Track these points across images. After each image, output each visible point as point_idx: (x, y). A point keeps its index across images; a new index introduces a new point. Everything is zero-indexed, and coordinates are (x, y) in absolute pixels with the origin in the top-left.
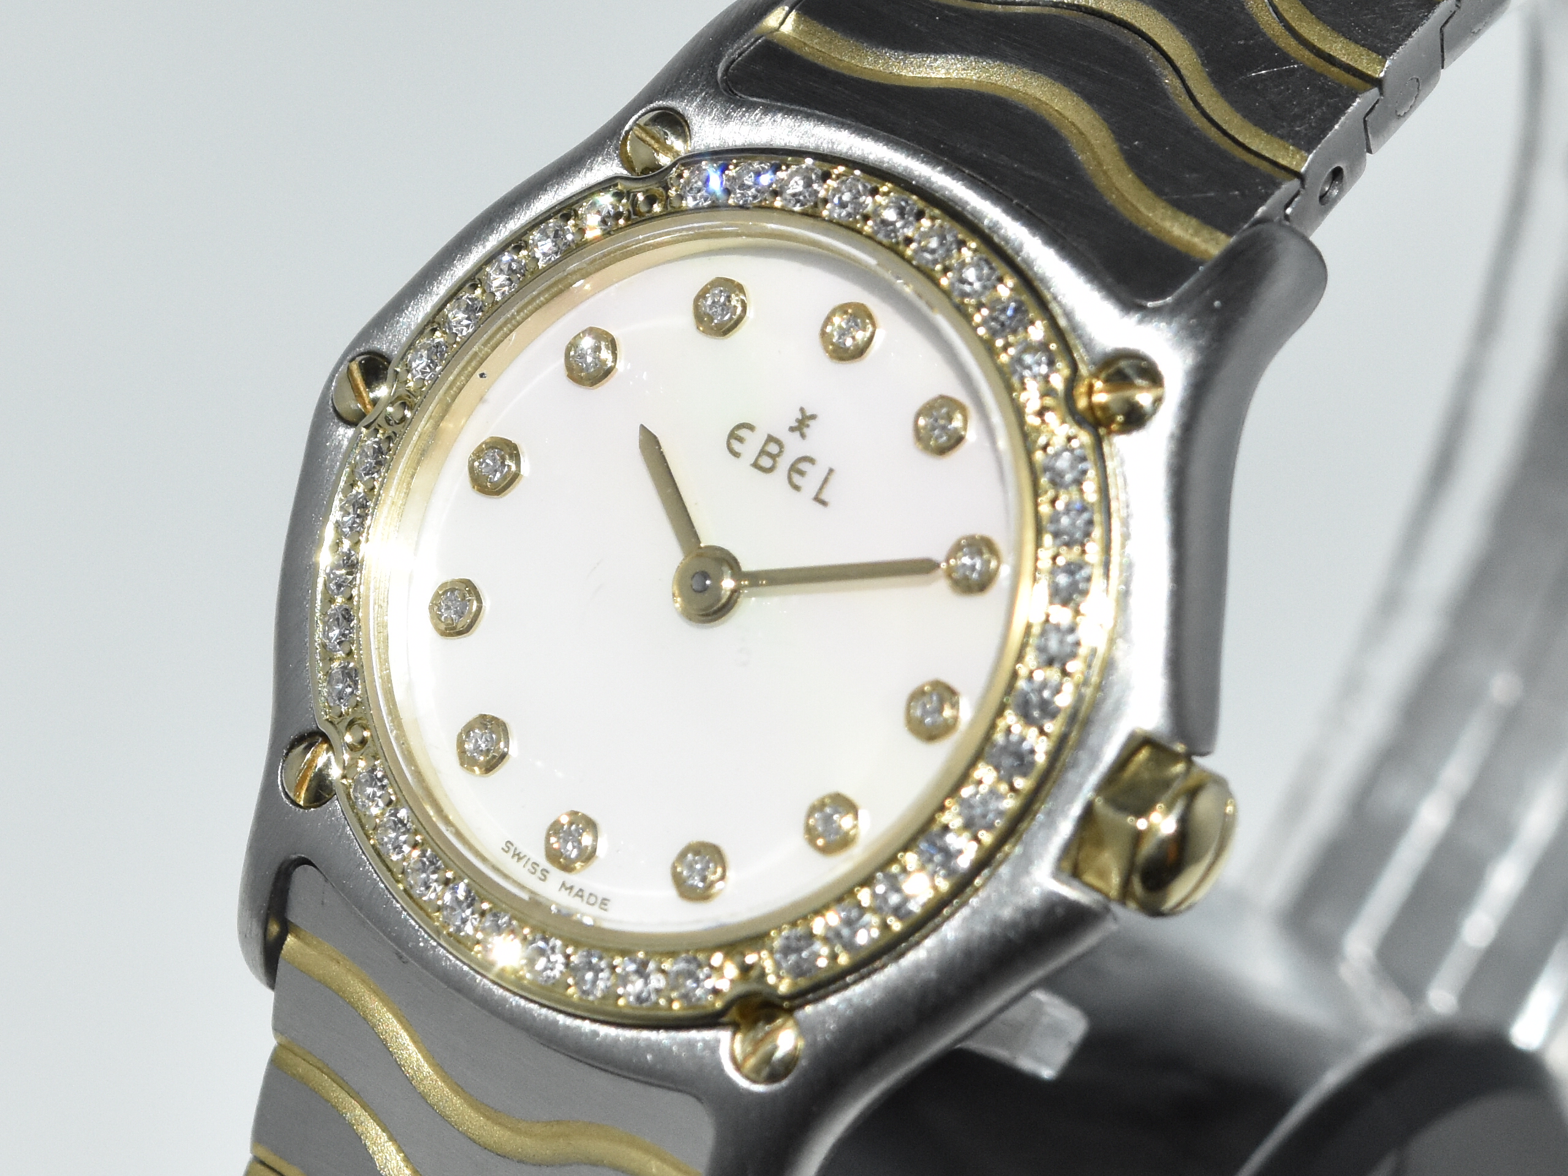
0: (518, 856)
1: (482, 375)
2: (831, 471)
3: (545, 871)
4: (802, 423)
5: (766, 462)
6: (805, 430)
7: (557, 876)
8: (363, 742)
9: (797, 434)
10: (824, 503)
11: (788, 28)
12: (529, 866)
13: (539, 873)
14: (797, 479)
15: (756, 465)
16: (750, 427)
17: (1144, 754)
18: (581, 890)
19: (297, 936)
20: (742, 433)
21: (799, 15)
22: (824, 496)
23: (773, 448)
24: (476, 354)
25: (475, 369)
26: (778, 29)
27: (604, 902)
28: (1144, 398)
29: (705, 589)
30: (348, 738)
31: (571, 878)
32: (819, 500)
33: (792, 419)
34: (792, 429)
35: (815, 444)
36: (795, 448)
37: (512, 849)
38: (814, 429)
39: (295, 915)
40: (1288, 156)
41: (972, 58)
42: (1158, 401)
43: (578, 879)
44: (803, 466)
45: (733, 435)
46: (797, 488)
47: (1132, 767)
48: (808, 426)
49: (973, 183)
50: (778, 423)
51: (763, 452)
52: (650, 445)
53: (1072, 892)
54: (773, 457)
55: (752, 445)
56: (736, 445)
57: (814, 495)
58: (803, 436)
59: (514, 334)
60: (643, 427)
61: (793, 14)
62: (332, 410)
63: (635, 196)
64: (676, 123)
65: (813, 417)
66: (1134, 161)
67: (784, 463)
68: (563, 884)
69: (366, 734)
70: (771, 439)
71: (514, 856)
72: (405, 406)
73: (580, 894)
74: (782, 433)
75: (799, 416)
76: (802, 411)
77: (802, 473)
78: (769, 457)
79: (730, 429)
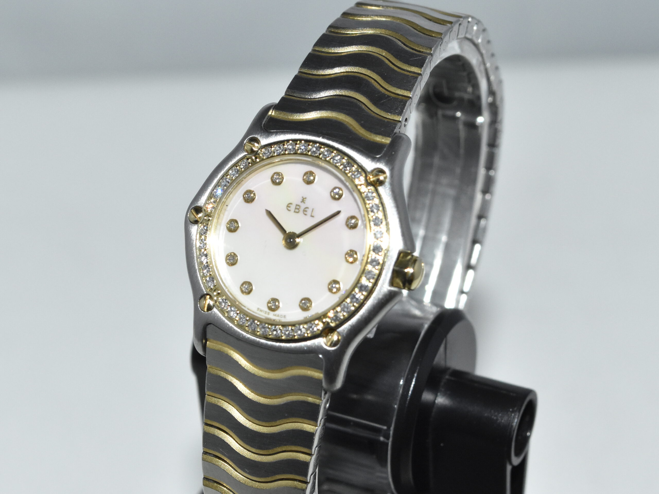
0: (261, 311)
2: (313, 209)
3: (269, 313)
4: (303, 200)
5: (297, 211)
7: (272, 313)
8: (219, 294)
9: (303, 203)
10: (313, 217)
11: (273, 114)
12: (264, 312)
13: (267, 314)
14: (305, 213)
15: (295, 212)
16: (291, 204)
17: (402, 255)
19: (210, 342)
20: (289, 205)
21: (275, 110)
22: (312, 215)
23: (298, 207)
24: (223, 202)
25: (225, 204)
26: (271, 114)
27: (285, 316)
28: (382, 177)
29: (291, 242)
30: (215, 293)
31: (275, 313)
33: (301, 200)
34: (301, 202)
35: (308, 204)
36: (303, 206)
38: (307, 201)
39: (207, 337)
40: (396, 118)
41: (318, 111)
42: (385, 178)
43: (277, 312)
44: (306, 209)
46: (306, 215)
47: (400, 259)
48: (305, 201)
49: (329, 139)
50: (298, 201)
51: (296, 208)
52: (269, 214)
53: (393, 289)
54: (299, 209)
55: (293, 208)
56: (289, 209)
57: (310, 215)
58: (304, 203)
59: (231, 195)
60: (266, 210)
62: (189, 221)
63: (252, 158)
64: (256, 140)
65: (306, 198)
66: (363, 126)
67: (301, 210)
68: (274, 315)
69: (219, 292)
70: (297, 205)
71: (260, 311)
72: (209, 217)
73: (278, 316)
74: (299, 203)
75: (302, 199)
76: (303, 197)
77: (306, 211)
78: (297, 209)
79: (287, 205)
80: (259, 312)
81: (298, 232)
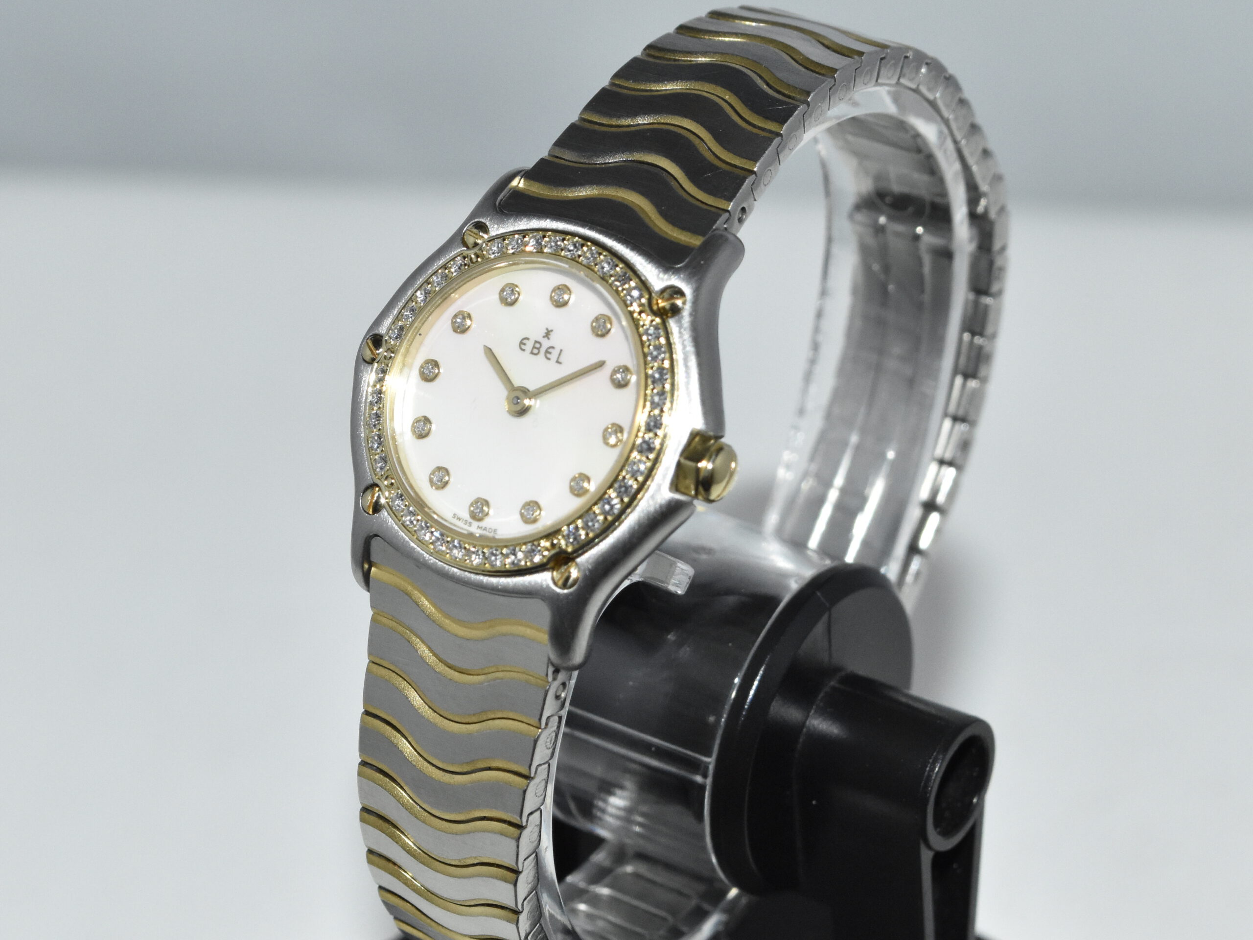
0: (459, 519)
1: (420, 335)
2: (561, 350)
3: (470, 523)
4: (548, 334)
5: (536, 351)
6: (549, 337)
7: (475, 524)
8: (392, 484)
9: (546, 338)
10: (560, 363)
11: (521, 185)
12: (464, 522)
13: (468, 524)
14: (548, 355)
15: (532, 353)
16: (527, 339)
17: (697, 439)
18: (486, 528)
19: (376, 567)
20: (525, 341)
21: (525, 180)
22: (560, 361)
23: (538, 345)
24: (416, 327)
25: (417, 333)
26: (518, 186)
27: (495, 531)
28: (679, 302)
29: (518, 403)
30: (386, 483)
31: (481, 524)
32: (558, 362)
33: (543, 333)
34: (544, 337)
35: (554, 340)
36: (546, 344)
37: (456, 517)
38: (552, 336)
39: (374, 557)
40: (720, 203)
41: (595, 186)
42: (684, 303)
43: (483, 524)
44: (550, 350)
45: (522, 343)
46: (549, 359)
47: (693, 444)
48: (550, 335)
49: (600, 232)
50: (538, 335)
51: (534, 347)
52: (490, 353)
53: (678, 496)
54: (538, 349)
55: (529, 346)
56: (523, 347)
57: (556, 361)
58: (549, 339)
59: (430, 318)
60: (485, 346)
61: (522, 180)
62: (362, 359)
63: (471, 256)
64: (482, 227)
65: (552, 331)
66: (664, 214)
67: (543, 350)
68: (478, 527)
69: (393, 481)
70: (536, 342)
71: (457, 519)
72: (393, 352)
73: (485, 529)
74: (540, 339)
75: (546, 331)
76: (547, 329)
77: (550, 353)
78: (536, 349)
79: (519, 341)
80: (455, 521)
81: (532, 387)
